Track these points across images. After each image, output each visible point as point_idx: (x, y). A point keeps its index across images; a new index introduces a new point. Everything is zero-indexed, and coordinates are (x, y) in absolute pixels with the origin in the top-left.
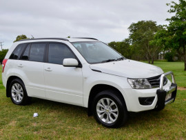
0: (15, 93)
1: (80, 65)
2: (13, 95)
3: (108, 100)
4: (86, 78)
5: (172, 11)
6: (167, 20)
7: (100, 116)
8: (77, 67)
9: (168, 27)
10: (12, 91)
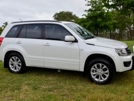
0: (12, 65)
1: (76, 41)
2: (10, 66)
3: (101, 65)
4: (82, 50)
5: (89, 5)
6: (85, 11)
7: (93, 77)
8: (73, 42)
9: (86, 16)
10: (10, 63)
